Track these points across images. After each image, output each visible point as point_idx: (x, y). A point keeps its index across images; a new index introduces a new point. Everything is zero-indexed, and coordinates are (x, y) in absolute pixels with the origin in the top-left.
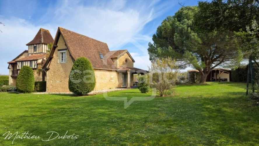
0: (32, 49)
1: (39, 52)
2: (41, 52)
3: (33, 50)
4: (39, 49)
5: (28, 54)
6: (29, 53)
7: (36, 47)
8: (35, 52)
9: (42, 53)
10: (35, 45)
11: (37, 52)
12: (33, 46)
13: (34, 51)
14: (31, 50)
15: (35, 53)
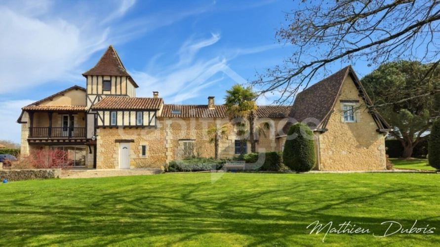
0: (97, 84)
1: (118, 93)
2: (124, 92)
3: (100, 87)
4: (118, 87)
5: (87, 96)
6: (89, 92)
7: (110, 81)
8: (105, 93)
9: (126, 95)
10: (106, 78)
11: (113, 92)
12: (100, 80)
13: (103, 91)
14: (95, 87)
15: (106, 95)
